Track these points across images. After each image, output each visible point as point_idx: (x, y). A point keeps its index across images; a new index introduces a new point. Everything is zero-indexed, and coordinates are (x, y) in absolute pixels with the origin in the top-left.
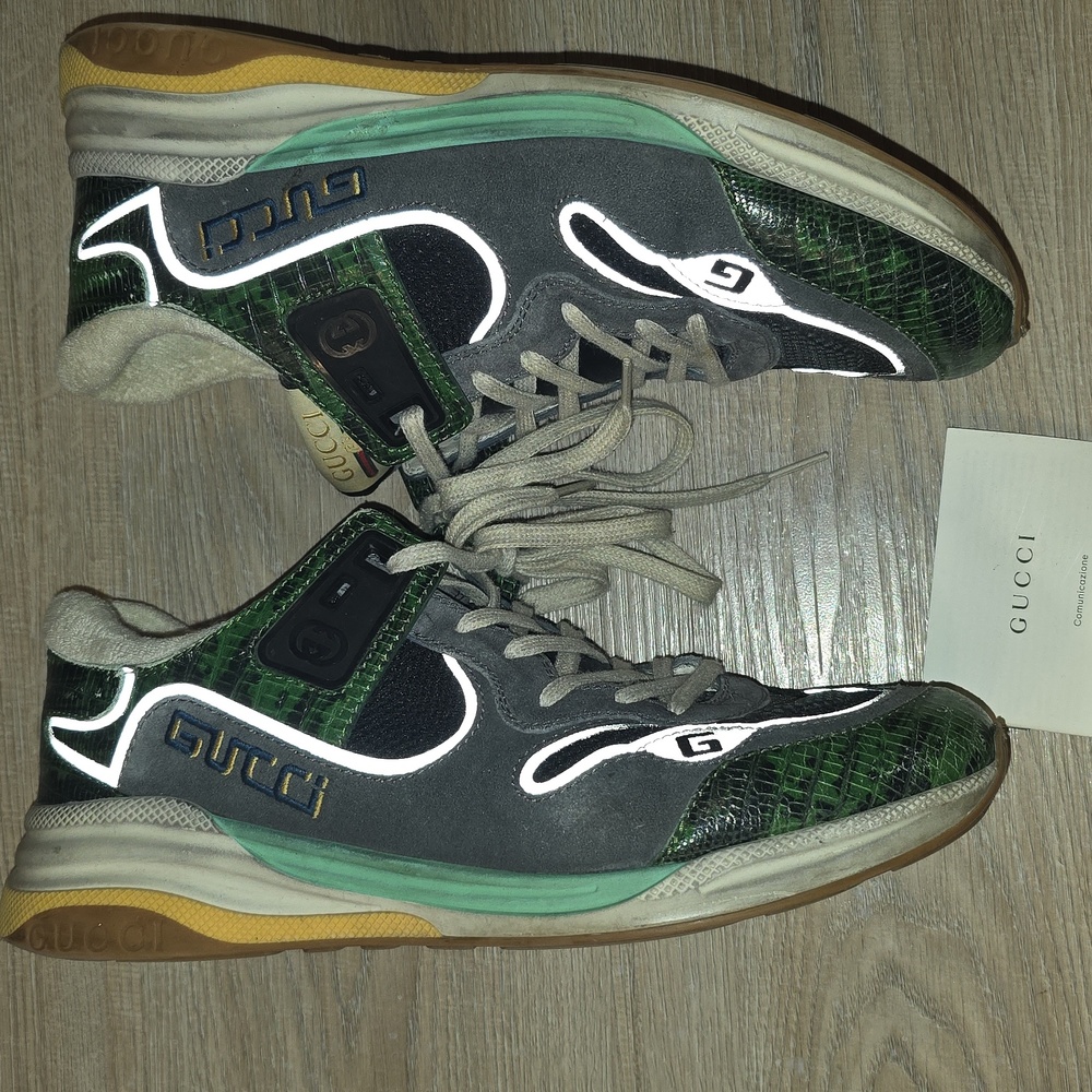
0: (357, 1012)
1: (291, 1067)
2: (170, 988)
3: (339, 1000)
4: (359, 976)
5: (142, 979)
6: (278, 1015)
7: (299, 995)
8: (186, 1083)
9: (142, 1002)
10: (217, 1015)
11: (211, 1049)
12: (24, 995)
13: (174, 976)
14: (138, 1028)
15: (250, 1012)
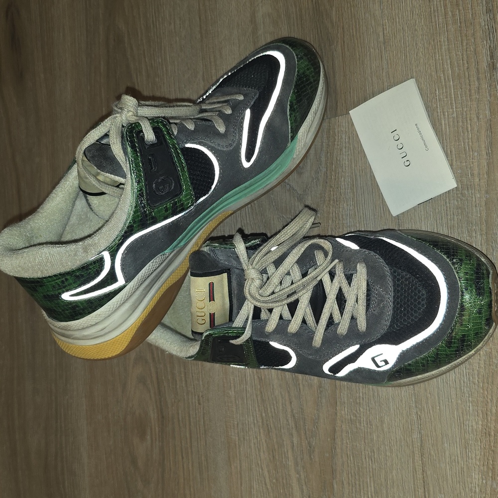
0: (313, 444)
1: (290, 464)
2: (247, 428)
3: (307, 439)
4: (314, 429)
5: (238, 424)
6: (285, 443)
7: (292, 435)
8: (254, 466)
9: (238, 432)
10: (263, 441)
11: (262, 454)
12: (200, 427)
14: (237, 443)
15: (275, 440)
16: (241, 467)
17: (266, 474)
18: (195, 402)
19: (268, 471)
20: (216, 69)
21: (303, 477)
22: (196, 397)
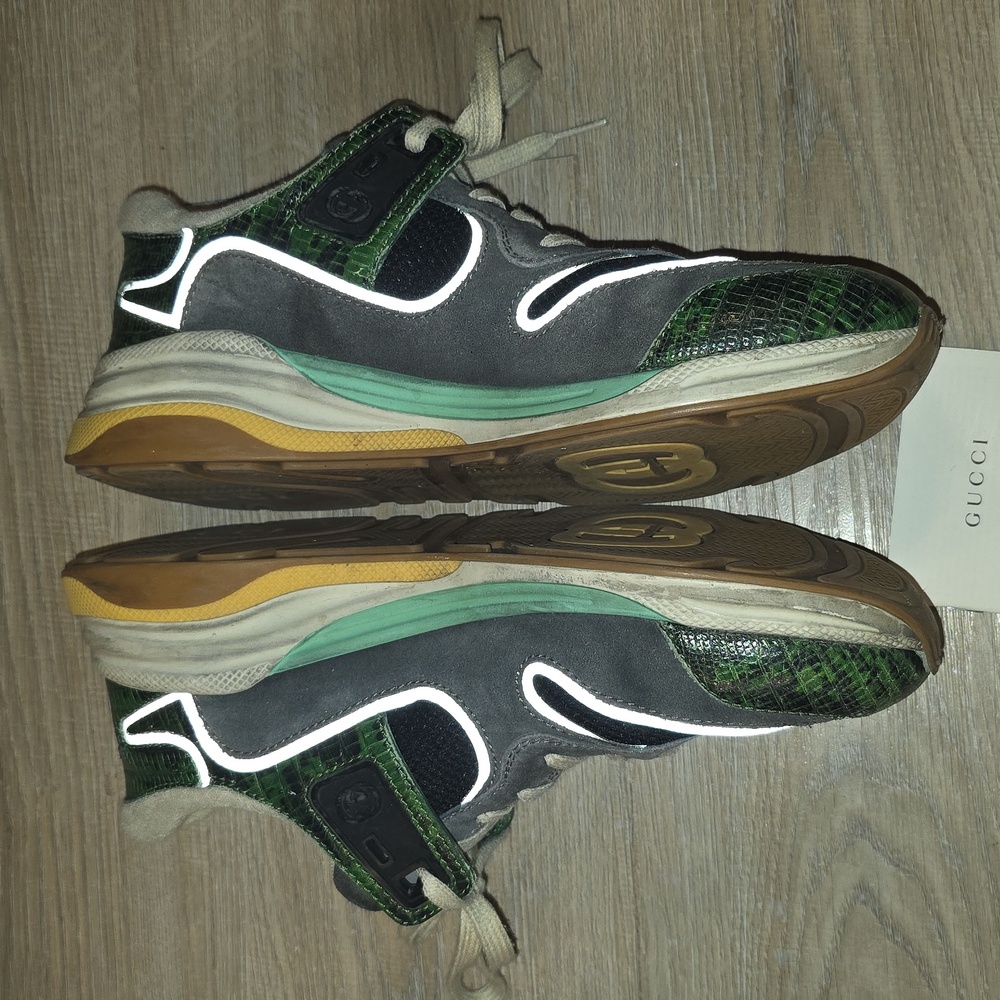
1: (336, 907)
2: (232, 840)
5: (208, 832)
8: (247, 921)
9: (209, 852)
10: (272, 863)
11: (267, 892)
12: (108, 846)
13: (235, 829)
14: (206, 873)
15: (300, 860)
16: (213, 926)
17: (277, 934)
18: (98, 790)
19: (283, 930)
20: (171, 42)
21: (365, 933)
22: (102, 778)
